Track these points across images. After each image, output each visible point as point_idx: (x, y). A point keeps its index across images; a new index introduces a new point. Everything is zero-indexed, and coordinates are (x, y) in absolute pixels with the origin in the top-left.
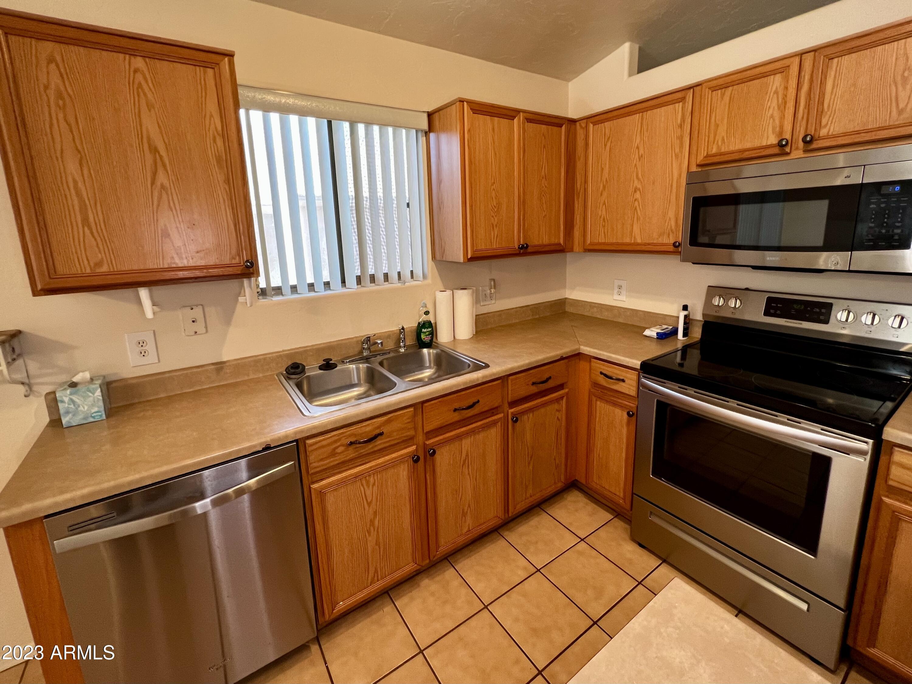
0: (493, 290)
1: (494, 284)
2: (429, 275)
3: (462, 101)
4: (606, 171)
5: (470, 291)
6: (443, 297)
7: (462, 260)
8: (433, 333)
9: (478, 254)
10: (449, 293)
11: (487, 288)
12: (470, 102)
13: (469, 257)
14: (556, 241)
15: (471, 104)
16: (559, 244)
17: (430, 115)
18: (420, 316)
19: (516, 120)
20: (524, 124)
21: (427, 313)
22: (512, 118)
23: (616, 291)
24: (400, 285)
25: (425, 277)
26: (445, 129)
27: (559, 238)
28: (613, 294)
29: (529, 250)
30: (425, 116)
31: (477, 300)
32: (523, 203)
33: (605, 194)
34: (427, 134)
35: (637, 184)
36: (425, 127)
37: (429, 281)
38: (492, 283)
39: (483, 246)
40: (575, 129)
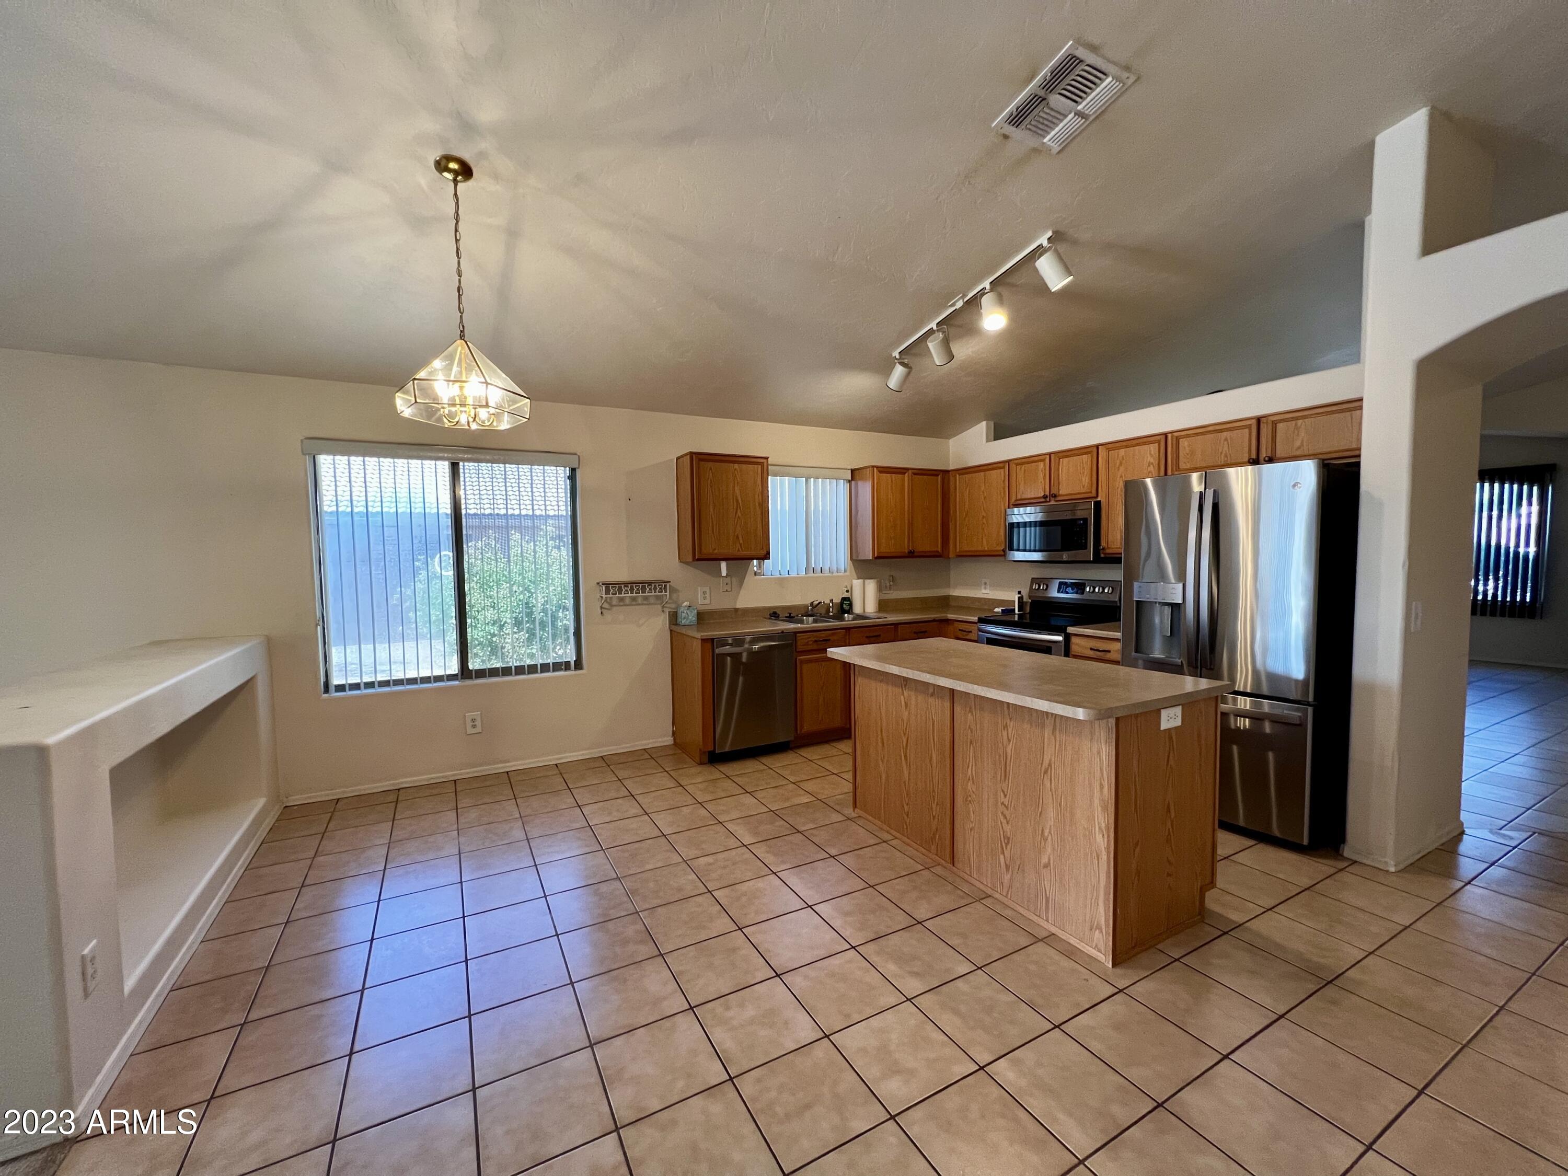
0: (891, 583)
1: (893, 579)
2: (848, 571)
3: (873, 467)
4: (967, 504)
5: (876, 580)
6: (857, 583)
7: (871, 558)
8: (851, 605)
9: (881, 555)
10: (860, 581)
11: (887, 582)
12: (877, 467)
13: (876, 556)
14: (935, 549)
15: (879, 469)
16: (938, 552)
17: (853, 471)
18: (843, 594)
19: (906, 475)
20: (912, 476)
21: (847, 591)
22: (904, 473)
23: (983, 587)
24: (829, 574)
25: (845, 571)
26: (862, 479)
27: (937, 546)
28: (981, 590)
29: (916, 554)
30: (850, 471)
31: (880, 589)
32: (911, 524)
33: (967, 519)
34: (849, 482)
35: (984, 514)
36: (850, 478)
37: (848, 573)
38: (891, 578)
39: (885, 550)
40: (949, 477)
